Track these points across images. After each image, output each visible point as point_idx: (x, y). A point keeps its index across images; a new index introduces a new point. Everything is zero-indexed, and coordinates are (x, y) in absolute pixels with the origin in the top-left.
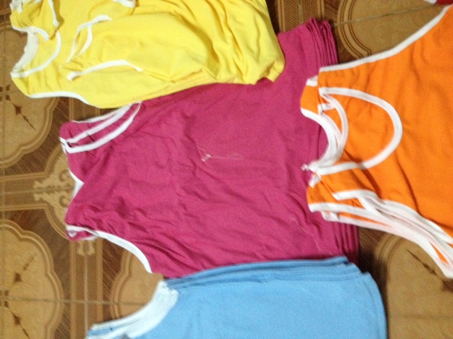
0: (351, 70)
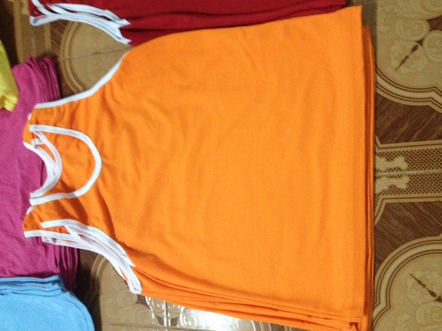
0: (59, 108)
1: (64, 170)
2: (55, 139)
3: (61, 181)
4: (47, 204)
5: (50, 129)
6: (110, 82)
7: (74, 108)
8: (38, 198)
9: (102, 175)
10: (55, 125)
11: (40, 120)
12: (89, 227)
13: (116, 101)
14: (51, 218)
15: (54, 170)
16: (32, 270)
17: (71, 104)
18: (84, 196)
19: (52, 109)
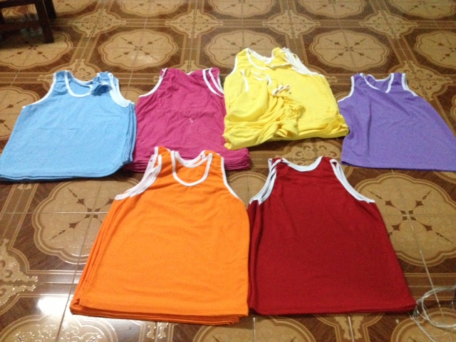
0: (220, 168)
1: (188, 168)
2: (204, 165)
3: (182, 167)
4: (170, 158)
5: (209, 163)
6: (229, 193)
7: (220, 175)
8: (174, 155)
9: (182, 186)
10: (211, 165)
11: (215, 159)
12: (155, 178)
13: (220, 195)
14: (163, 160)
15: (189, 164)
16: (137, 149)
17: (221, 174)
18: (172, 176)
19: (220, 165)
